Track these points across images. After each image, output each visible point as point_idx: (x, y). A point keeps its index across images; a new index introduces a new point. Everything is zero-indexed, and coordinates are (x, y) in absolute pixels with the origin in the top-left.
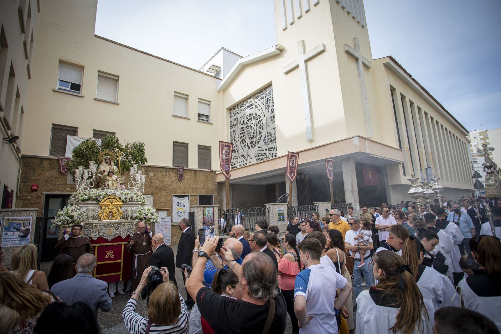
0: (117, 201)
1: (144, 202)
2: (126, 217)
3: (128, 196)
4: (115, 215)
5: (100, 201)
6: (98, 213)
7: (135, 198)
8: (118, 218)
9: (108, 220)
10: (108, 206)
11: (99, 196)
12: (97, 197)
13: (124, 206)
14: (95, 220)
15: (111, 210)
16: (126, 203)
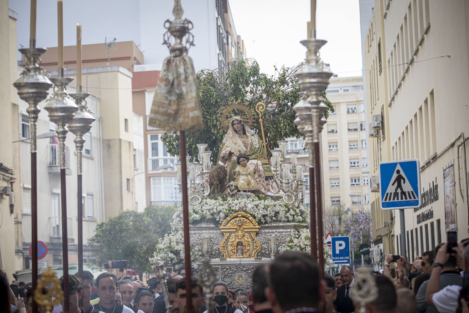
0: (248, 221)
1: (302, 222)
2: (267, 252)
3: (268, 212)
4: (248, 250)
5: (220, 222)
6: (217, 246)
7: (282, 215)
8: (253, 255)
9: (235, 259)
10: (233, 232)
11: (219, 214)
12: (215, 216)
13: (263, 231)
14: (215, 258)
15: (240, 240)
16: (267, 225)
